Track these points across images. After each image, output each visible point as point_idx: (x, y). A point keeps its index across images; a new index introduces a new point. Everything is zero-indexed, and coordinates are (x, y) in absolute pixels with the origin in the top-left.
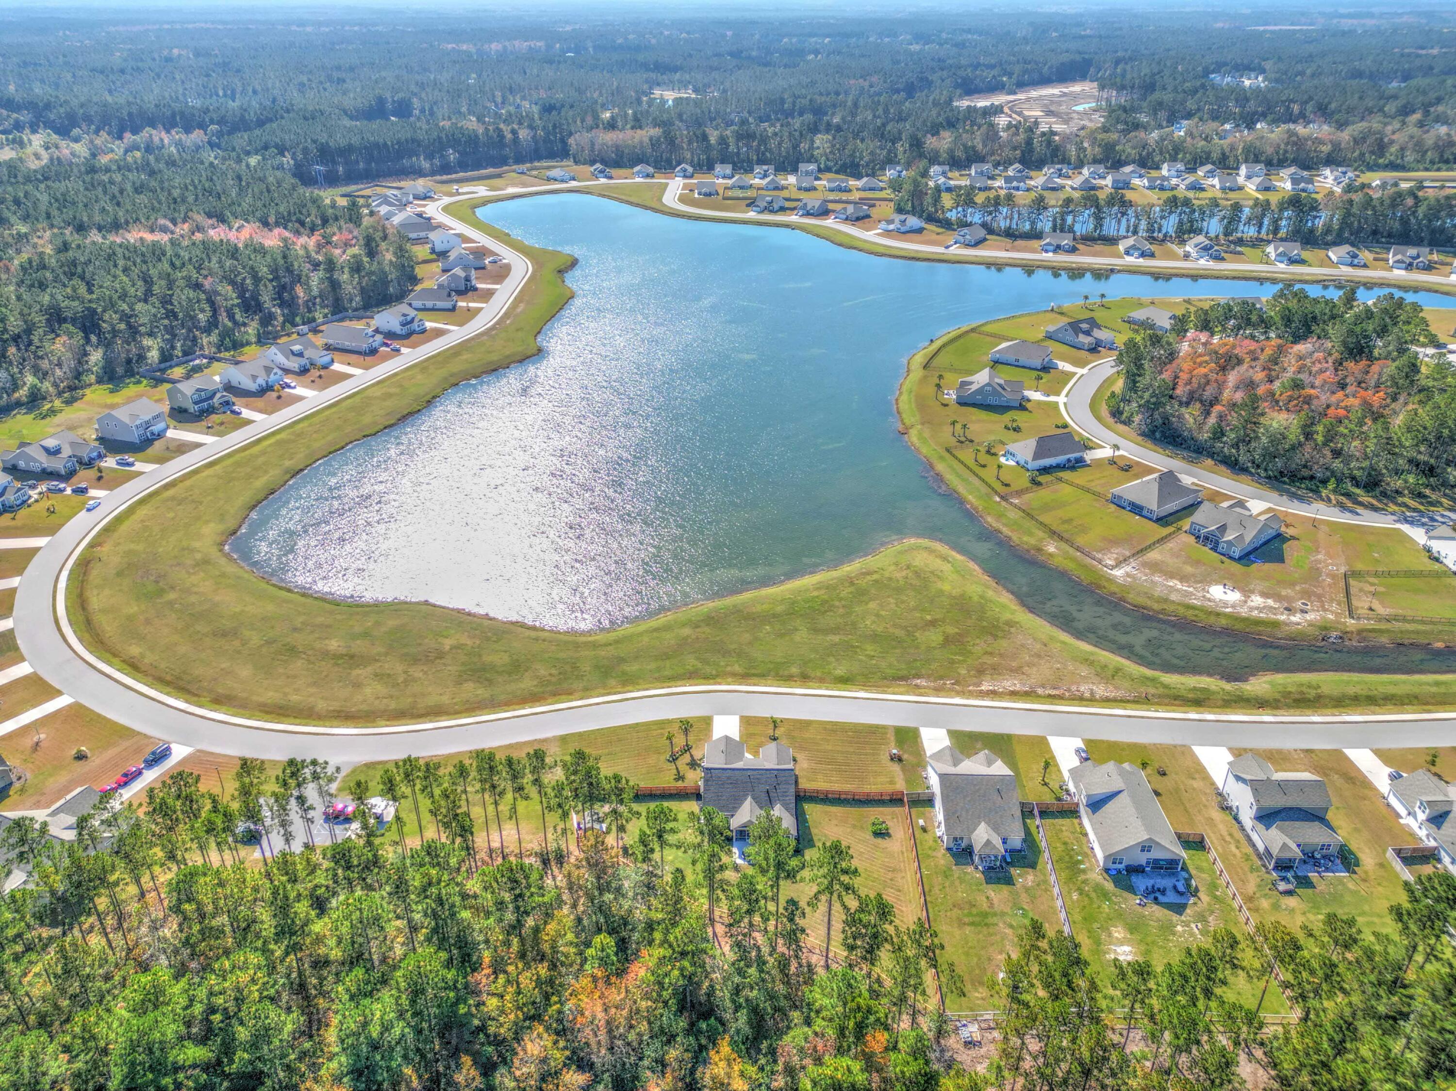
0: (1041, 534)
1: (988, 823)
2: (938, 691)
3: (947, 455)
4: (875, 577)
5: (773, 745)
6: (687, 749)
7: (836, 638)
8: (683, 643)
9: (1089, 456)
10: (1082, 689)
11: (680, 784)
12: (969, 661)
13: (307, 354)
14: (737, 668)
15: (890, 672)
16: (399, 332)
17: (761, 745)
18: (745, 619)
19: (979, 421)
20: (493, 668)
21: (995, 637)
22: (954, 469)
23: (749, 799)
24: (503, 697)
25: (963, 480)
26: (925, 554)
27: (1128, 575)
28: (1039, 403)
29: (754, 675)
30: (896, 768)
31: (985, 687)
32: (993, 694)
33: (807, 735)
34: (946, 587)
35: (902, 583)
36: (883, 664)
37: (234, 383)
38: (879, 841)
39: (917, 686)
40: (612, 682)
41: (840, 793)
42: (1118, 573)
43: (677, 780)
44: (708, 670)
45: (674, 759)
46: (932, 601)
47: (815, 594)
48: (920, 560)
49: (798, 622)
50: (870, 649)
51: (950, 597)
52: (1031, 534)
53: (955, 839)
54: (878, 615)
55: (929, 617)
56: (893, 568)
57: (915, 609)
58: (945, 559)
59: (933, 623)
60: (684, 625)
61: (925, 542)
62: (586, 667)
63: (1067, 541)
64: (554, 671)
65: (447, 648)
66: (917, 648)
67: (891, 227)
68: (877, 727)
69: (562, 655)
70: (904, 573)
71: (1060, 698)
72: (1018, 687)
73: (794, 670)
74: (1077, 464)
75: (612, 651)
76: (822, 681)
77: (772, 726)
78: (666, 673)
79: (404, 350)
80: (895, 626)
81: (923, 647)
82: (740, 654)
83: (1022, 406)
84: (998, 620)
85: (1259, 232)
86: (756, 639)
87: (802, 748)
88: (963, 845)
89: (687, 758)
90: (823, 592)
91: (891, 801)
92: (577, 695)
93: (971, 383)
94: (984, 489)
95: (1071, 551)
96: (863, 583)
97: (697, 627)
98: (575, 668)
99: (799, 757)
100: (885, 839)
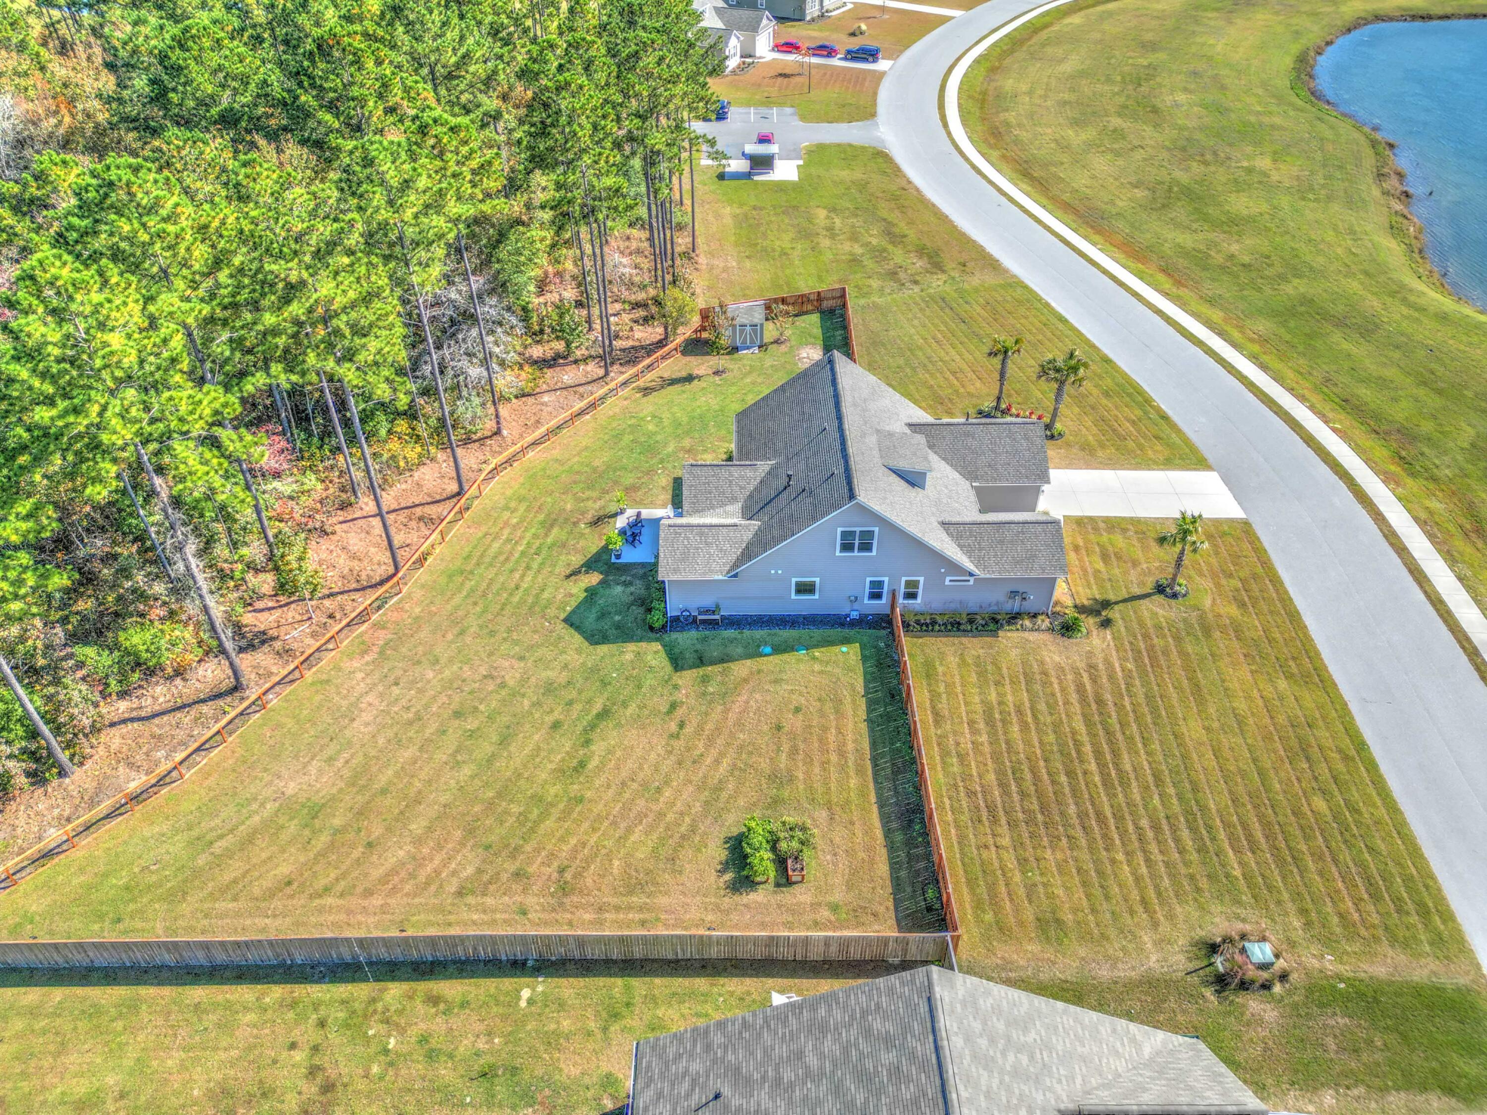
100: (722, 872)
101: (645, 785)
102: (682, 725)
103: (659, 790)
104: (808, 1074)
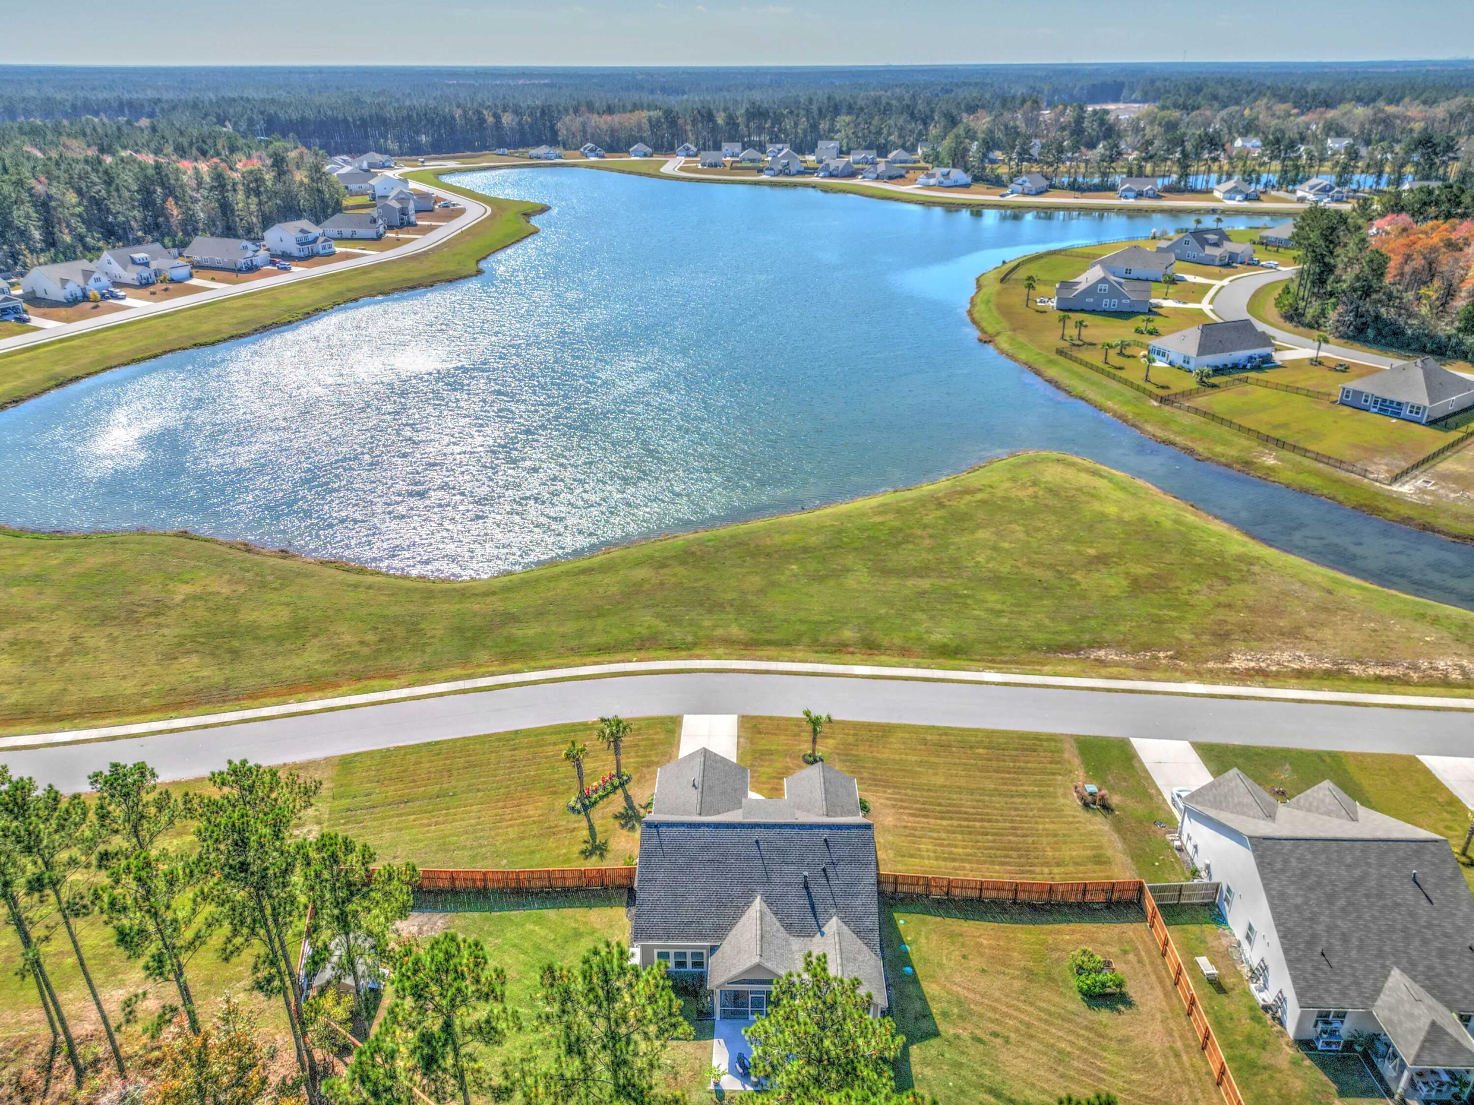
0: (1244, 442)
1: (1410, 971)
2: (1145, 670)
3: (1061, 359)
4: (979, 496)
5: (814, 773)
6: (619, 782)
7: (925, 584)
8: (634, 591)
9: (1278, 357)
10: (1441, 665)
11: (593, 864)
12: (1192, 618)
13: (154, 265)
14: (735, 631)
15: (1041, 637)
16: (296, 253)
17: (786, 772)
18: (753, 556)
19: (1096, 326)
20: (253, 631)
21: (1227, 580)
22: (1074, 373)
23: (758, 903)
24: (251, 682)
25: (1093, 384)
26: (1059, 468)
27: (1423, 491)
28: (1175, 310)
29: (769, 643)
30: (1098, 823)
31: (1239, 662)
32: (1261, 675)
33: (885, 755)
34: (1112, 510)
35: (1028, 503)
36: (1024, 624)
37: (40, 294)
38: (1104, 1015)
39: (1100, 662)
40: (483, 656)
41: (982, 887)
42: (1405, 488)
43: (586, 854)
44: (678, 634)
45: (586, 806)
46: (1091, 528)
47: (879, 519)
48: (1052, 474)
49: (850, 560)
50: (992, 598)
51: (1120, 521)
52: (1226, 443)
53: (1324, 1017)
54: (995, 548)
55: (1092, 552)
56: (1008, 484)
57: (1064, 539)
58: (1095, 473)
59: (1102, 560)
60: (639, 564)
61: (1055, 455)
62: (436, 629)
63: (1294, 448)
64: (371, 637)
65: (179, 598)
66: (1083, 597)
67: (932, 181)
68: (1038, 738)
69: (396, 610)
70: (1031, 491)
71: (1401, 683)
72: (1308, 663)
73: (848, 634)
74: (1264, 363)
75: (496, 604)
76: (905, 653)
77: (807, 736)
78: (594, 640)
79: (294, 269)
80: (1032, 564)
81: (1095, 597)
82: (742, 608)
83: (1152, 311)
84: (1221, 554)
85: (1378, 183)
86: (773, 584)
87: (877, 782)
88: (1345, 1029)
89: (617, 803)
90: (891, 516)
91: (1109, 905)
92: (404, 680)
93: (1078, 283)
94: (1130, 393)
95: (1307, 462)
96: (962, 504)
97: (663, 566)
98: (414, 629)
99: (872, 799)
100: (1119, 1012)
101: (1060, 1061)
102: (996, 1035)
103: (1061, 1052)
104: (1306, 903)
